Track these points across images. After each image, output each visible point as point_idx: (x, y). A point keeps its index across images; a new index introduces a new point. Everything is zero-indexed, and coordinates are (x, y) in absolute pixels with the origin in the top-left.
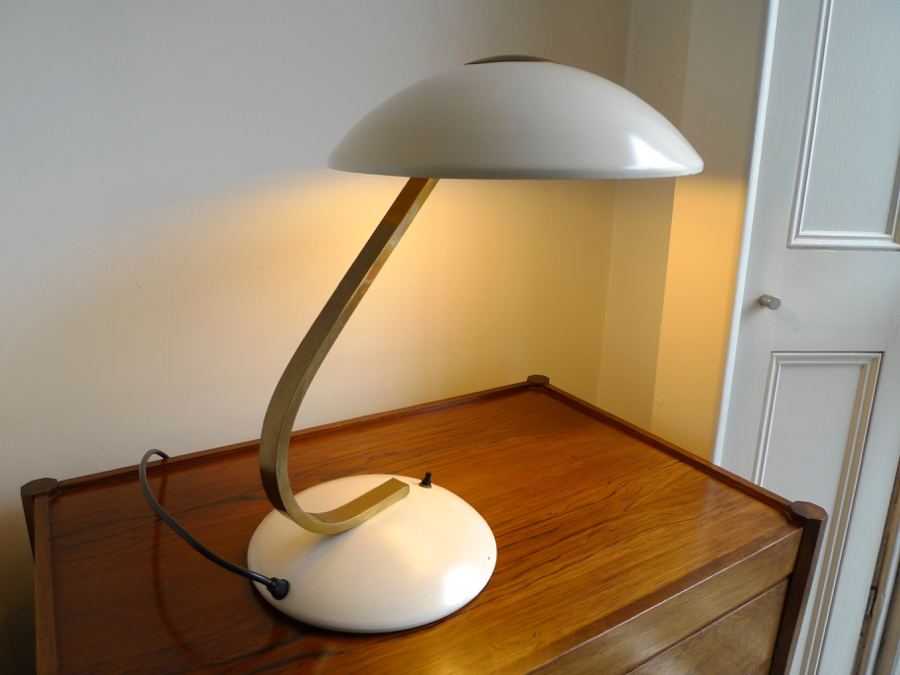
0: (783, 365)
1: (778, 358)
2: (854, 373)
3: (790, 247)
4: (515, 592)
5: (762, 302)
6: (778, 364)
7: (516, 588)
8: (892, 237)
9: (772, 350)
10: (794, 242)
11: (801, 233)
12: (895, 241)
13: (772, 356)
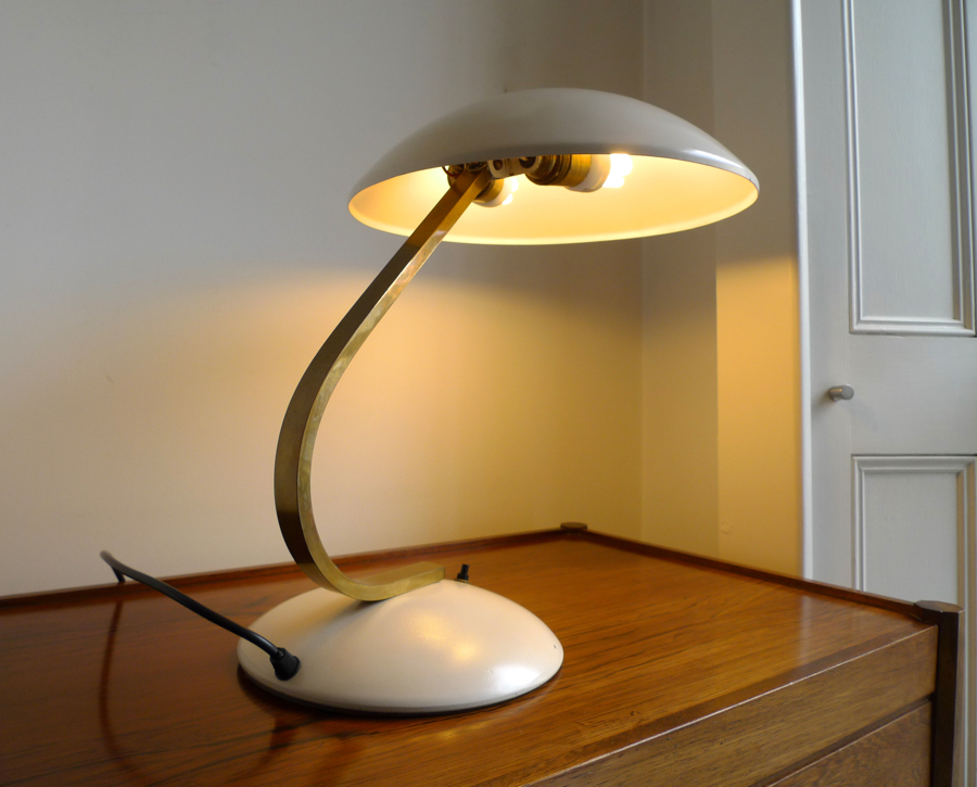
0: (867, 473)
1: (861, 463)
2: (949, 483)
3: (853, 333)
4: (595, 680)
5: (831, 395)
6: (860, 471)
7: (594, 678)
8: (961, 322)
9: (851, 452)
10: (856, 327)
11: (862, 318)
12: (965, 327)
13: (853, 461)
